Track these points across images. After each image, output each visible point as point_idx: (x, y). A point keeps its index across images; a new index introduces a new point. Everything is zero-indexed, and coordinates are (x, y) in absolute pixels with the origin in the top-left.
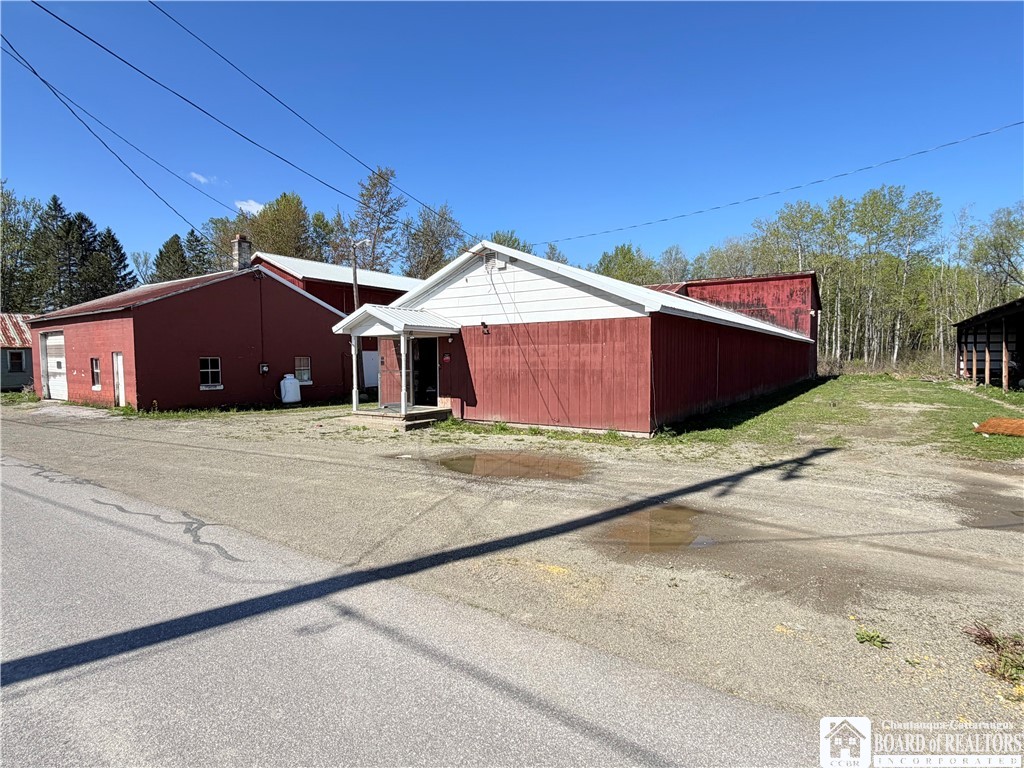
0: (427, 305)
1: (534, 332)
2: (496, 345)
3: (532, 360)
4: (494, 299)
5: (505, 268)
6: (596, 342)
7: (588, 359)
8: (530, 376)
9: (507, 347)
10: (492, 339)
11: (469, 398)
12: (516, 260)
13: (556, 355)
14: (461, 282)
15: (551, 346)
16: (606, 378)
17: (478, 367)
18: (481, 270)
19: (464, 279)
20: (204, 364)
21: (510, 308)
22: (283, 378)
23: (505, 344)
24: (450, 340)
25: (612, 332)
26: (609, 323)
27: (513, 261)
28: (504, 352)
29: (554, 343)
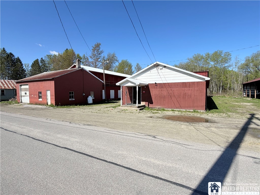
0: (138, 78)
1: (171, 85)
2: (159, 88)
3: (170, 92)
4: (159, 77)
5: (162, 69)
6: (189, 88)
7: (187, 92)
8: (170, 96)
9: (162, 89)
10: (158, 87)
11: (151, 102)
12: (166, 66)
13: (177, 91)
14: (149, 72)
15: (176, 89)
16: (192, 97)
17: (153, 94)
18: (155, 69)
19: (150, 71)
20: (70, 93)
21: (164, 79)
22: (88, 97)
23: (162, 88)
24: (145, 87)
25: (194, 85)
26: (193, 83)
27: (165, 67)
28: (161, 90)
29: (177, 88)
